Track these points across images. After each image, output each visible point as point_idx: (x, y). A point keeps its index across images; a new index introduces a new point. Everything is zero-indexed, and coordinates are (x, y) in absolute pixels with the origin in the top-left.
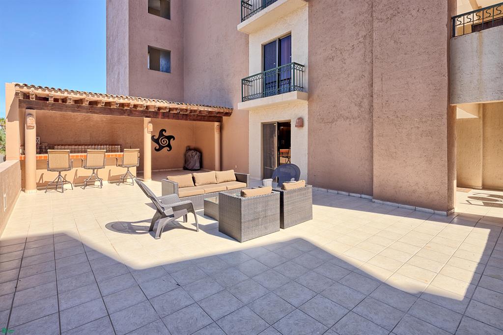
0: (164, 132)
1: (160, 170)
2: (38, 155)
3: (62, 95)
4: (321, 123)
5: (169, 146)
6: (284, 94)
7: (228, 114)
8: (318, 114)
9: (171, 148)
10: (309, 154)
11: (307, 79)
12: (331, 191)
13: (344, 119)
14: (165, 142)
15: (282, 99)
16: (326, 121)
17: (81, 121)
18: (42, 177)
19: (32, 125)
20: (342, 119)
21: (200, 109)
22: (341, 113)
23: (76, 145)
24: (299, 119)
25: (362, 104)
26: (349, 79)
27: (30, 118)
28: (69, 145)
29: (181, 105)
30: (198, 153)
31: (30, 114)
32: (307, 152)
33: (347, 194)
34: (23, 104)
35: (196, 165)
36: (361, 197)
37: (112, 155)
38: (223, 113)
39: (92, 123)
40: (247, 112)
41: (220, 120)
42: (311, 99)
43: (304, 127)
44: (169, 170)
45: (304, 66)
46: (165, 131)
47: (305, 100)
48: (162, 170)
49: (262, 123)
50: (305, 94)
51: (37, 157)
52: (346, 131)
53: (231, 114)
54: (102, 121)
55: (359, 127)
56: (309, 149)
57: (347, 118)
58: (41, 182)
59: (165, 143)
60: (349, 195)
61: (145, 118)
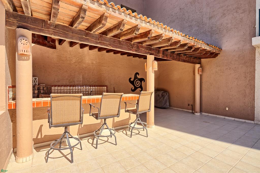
0: (138, 75)
2: (35, 100)
5: (141, 87)
9: (142, 89)
17: (75, 62)
18: (40, 130)
19: (26, 53)
23: (70, 86)
27: (23, 41)
28: (65, 86)
31: (23, 36)
34: (11, 20)
39: (84, 65)
41: (200, 62)
51: (33, 103)
54: (93, 63)
58: (39, 137)
59: (137, 85)
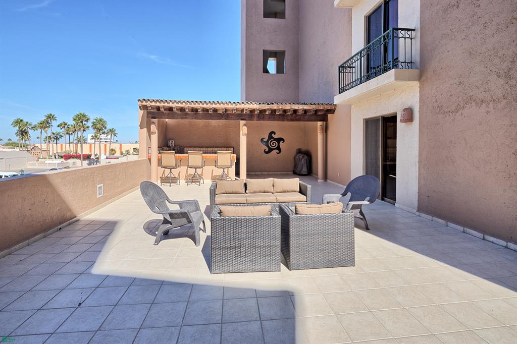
0: (273, 134)
1: (270, 173)
3: (168, 105)
4: (437, 113)
5: (279, 148)
6: (379, 76)
7: (332, 111)
8: (434, 100)
9: (280, 151)
10: (420, 162)
11: (419, 48)
12: (452, 225)
13: (477, 104)
14: (274, 144)
15: (378, 84)
16: (446, 110)
19: (154, 131)
20: (473, 104)
21: (293, 108)
22: (471, 94)
24: (405, 110)
25: (512, 72)
26: (486, 32)
29: (272, 105)
30: (306, 157)
31: (153, 123)
32: (417, 160)
33: (480, 235)
34: (149, 115)
35: (304, 169)
36: (506, 247)
37: (213, 156)
38: (323, 110)
40: (348, 106)
41: (324, 118)
42: (423, 78)
43: (413, 122)
44: (278, 173)
45: (414, 30)
46: (275, 133)
47: (415, 80)
48: (271, 173)
49: (364, 119)
50: (415, 72)
51: (158, 157)
52: (480, 124)
53: (334, 111)
55: (506, 116)
56: (420, 155)
57: (482, 101)
60: (484, 239)
61: (241, 121)
